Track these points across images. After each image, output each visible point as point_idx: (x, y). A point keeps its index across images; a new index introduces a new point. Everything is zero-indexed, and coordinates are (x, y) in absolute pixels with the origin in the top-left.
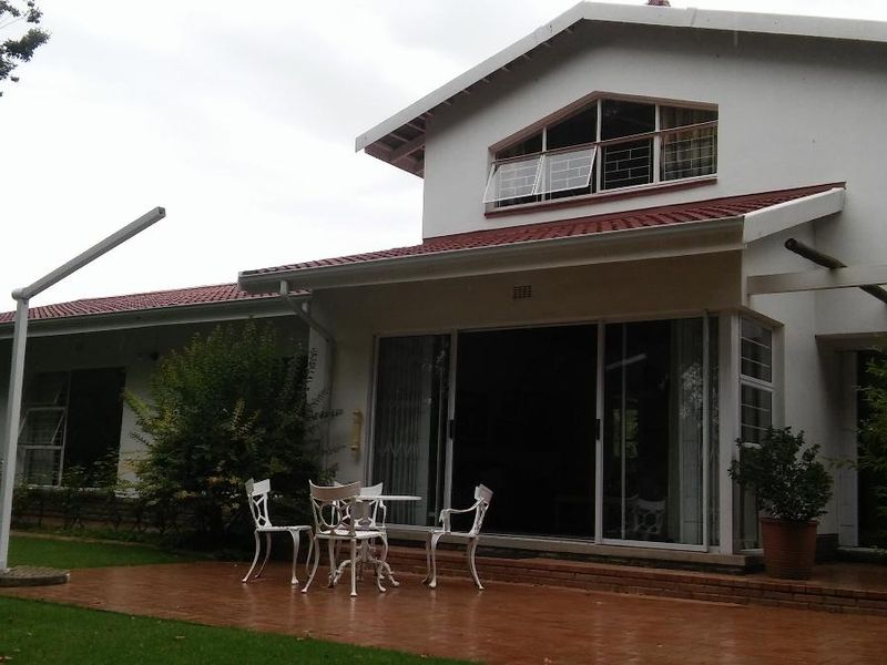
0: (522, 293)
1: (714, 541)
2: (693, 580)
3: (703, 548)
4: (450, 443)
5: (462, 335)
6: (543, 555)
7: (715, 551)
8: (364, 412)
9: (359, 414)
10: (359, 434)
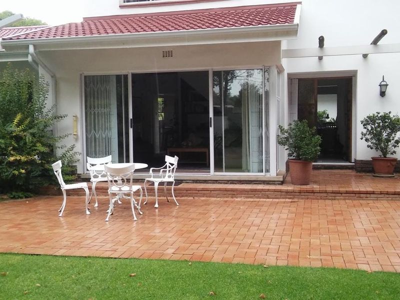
0: (168, 54)
1: (268, 171)
2: (268, 190)
3: (263, 174)
4: (131, 131)
5: (134, 75)
6: (185, 182)
7: (268, 175)
8: (79, 116)
9: (76, 117)
10: (77, 127)
